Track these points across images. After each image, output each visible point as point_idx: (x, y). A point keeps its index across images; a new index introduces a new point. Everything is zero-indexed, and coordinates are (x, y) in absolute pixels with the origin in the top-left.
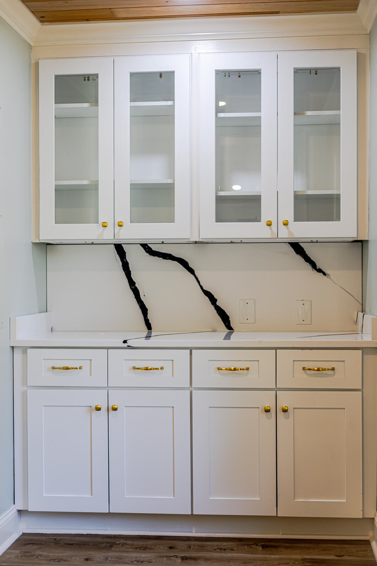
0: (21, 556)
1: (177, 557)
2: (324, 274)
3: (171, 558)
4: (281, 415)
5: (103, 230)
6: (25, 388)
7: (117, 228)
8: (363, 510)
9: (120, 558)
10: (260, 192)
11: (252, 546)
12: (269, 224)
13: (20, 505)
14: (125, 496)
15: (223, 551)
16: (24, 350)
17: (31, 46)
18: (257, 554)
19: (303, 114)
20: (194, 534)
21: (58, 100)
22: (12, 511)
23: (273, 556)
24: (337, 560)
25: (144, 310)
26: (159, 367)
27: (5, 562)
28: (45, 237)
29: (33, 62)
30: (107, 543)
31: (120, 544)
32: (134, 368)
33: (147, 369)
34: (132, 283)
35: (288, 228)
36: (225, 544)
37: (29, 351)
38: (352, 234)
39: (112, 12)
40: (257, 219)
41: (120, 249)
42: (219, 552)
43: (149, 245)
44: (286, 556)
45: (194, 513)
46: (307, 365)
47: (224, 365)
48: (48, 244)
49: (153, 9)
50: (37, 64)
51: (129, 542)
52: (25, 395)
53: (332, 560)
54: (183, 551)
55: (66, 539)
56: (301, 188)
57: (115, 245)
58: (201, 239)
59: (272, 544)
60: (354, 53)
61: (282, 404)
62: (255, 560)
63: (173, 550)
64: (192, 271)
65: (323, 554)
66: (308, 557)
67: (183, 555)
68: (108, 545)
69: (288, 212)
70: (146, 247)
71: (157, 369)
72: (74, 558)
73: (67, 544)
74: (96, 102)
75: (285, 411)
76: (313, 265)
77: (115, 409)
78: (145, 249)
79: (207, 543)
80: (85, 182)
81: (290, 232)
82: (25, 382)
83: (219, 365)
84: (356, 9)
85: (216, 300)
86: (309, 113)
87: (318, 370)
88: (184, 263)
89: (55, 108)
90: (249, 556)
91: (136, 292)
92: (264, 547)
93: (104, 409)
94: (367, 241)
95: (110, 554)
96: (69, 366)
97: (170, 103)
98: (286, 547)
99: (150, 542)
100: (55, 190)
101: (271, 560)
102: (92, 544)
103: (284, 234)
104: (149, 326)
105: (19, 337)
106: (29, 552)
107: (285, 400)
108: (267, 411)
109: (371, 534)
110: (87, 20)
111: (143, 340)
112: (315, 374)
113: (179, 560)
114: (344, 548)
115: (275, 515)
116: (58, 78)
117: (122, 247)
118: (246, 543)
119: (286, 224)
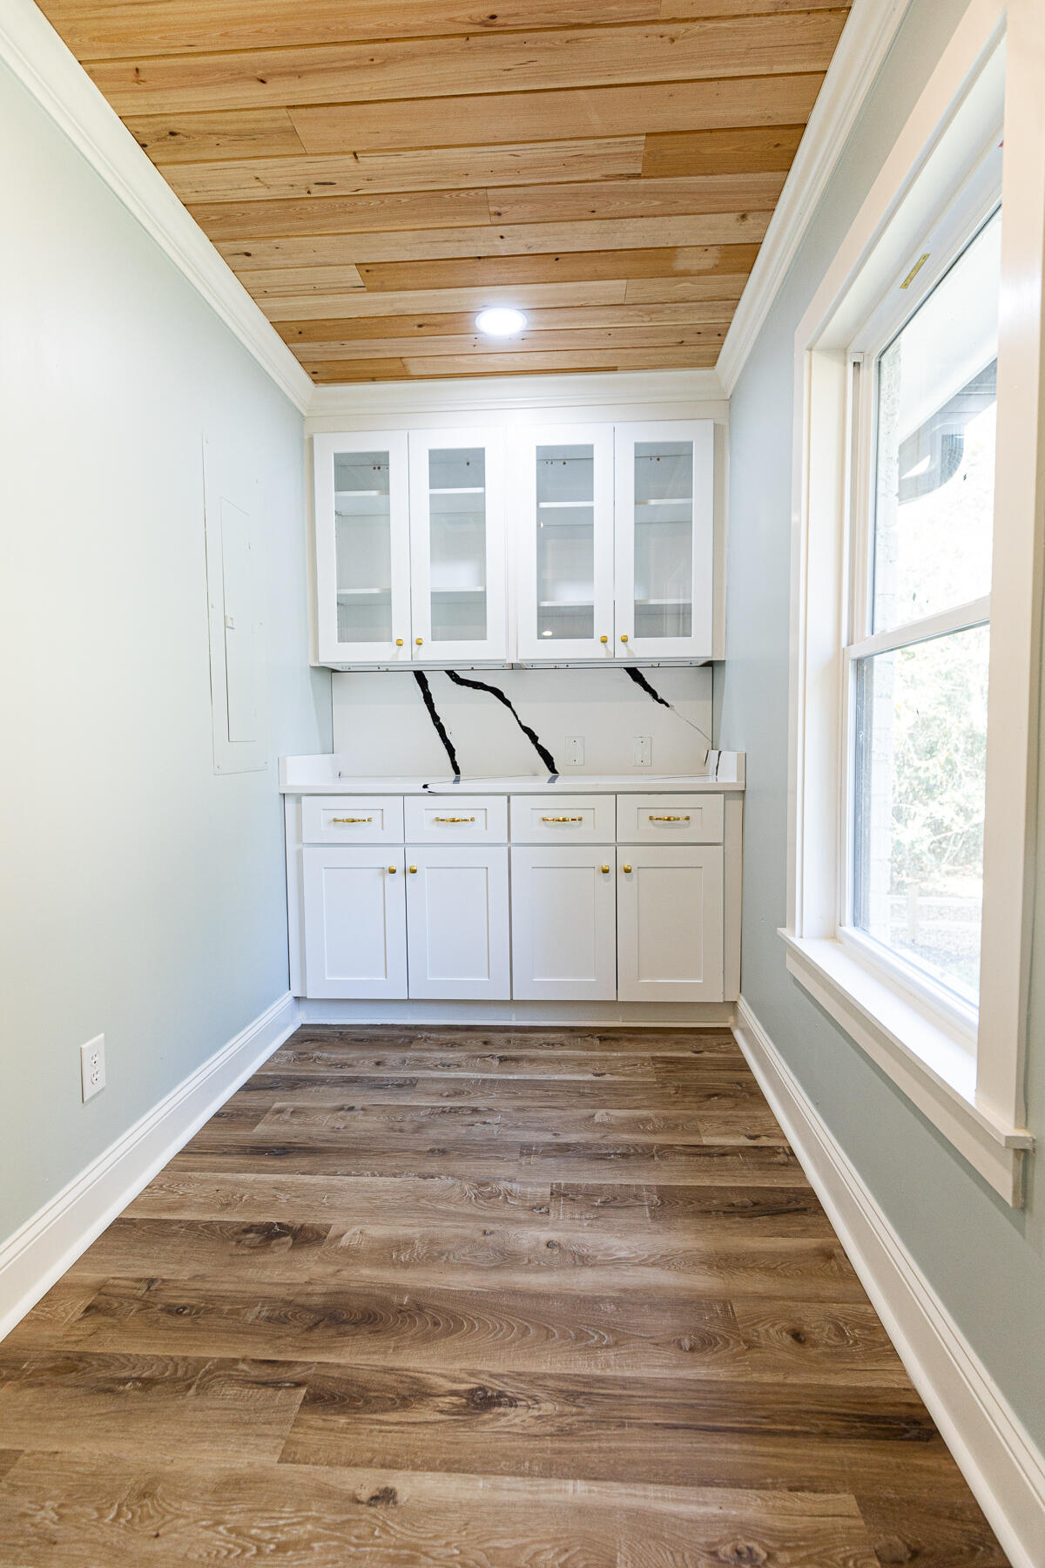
0: (295, 1059)
1: (493, 1057)
2: (667, 705)
3: (486, 1059)
4: (621, 875)
5: (399, 650)
6: (301, 846)
7: (415, 647)
8: (724, 993)
9: (420, 1060)
10: (593, 602)
11: (587, 1038)
12: (604, 641)
13: (296, 991)
14: (429, 978)
15: (550, 1047)
16: (298, 797)
17: (303, 416)
18: (595, 1051)
19: (645, 503)
20: (514, 1022)
21: (340, 487)
22: (287, 998)
23: (615, 1054)
24: (696, 1059)
25: (451, 751)
26: (469, 818)
27: (271, 1070)
28: (327, 659)
29: (306, 437)
30: (406, 1037)
31: (422, 1038)
32: (437, 819)
33: (453, 821)
34: (435, 718)
35: (627, 646)
36: (552, 1036)
37: (304, 798)
38: (707, 653)
39: (404, 366)
40: (589, 635)
41: (420, 677)
42: (546, 1049)
43: (456, 672)
44: (631, 1054)
45: (514, 999)
46: (654, 814)
47: (550, 815)
48: (334, 671)
49: (457, 359)
50: (311, 440)
51: (434, 1035)
52: (299, 854)
53: (690, 1058)
54: (502, 1048)
55: (354, 1033)
56: (640, 597)
57: (414, 672)
58: (520, 660)
59: (611, 1035)
60: (710, 424)
61: (624, 862)
62: (592, 1059)
63: (489, 1047)
64: (508, 703)
65: (677, 1050)
66: (658, 1054)
67: (501, 1054)
68: (407, 1040)
69: (627, 625)
70: (451, 673)
71: (466, 820)
72: (361, 1061)
73: (356, 1040)
74: (386, 490)
75: (627, 871)
76: (654, 694)
77: (414, 872)
78: (451, 677)
79: (530, 1035)
80: (375, 591)
81: (629, 651)
82: (299, 839)
83: (545, 814)
84: (714, 364)
85: (537, 738)
86: (653, 502)
87: (669, 819)
88: (498, 694)
89: (336, 497)
90: (584, 1053)
91: (441, 729)
92: (602, 1039)
93: (400, 871)
94: (722, 663)
95: (410, 1054)
96: (355, 818)
97: (479, 490)
98: (629, 1040)
99: (460, 1035)
100: (338, 603)
101: (613, 1060)
102: (386, 1039)
103: (622, 653)
104: (457, 770)
105: (289, 783)
106: (305, 1053)
107: (627, 857)
108: (605, 871)
109: (731, 1019)
110: (373, 379)
111: (451, 785)
112: (664, 825)
113: (496, 1062)
114: (701, 1040)
115: (615, 999)
116: (338, 457)
117: (423, 674)
118: (578, 1034)
119: (624, 641)
